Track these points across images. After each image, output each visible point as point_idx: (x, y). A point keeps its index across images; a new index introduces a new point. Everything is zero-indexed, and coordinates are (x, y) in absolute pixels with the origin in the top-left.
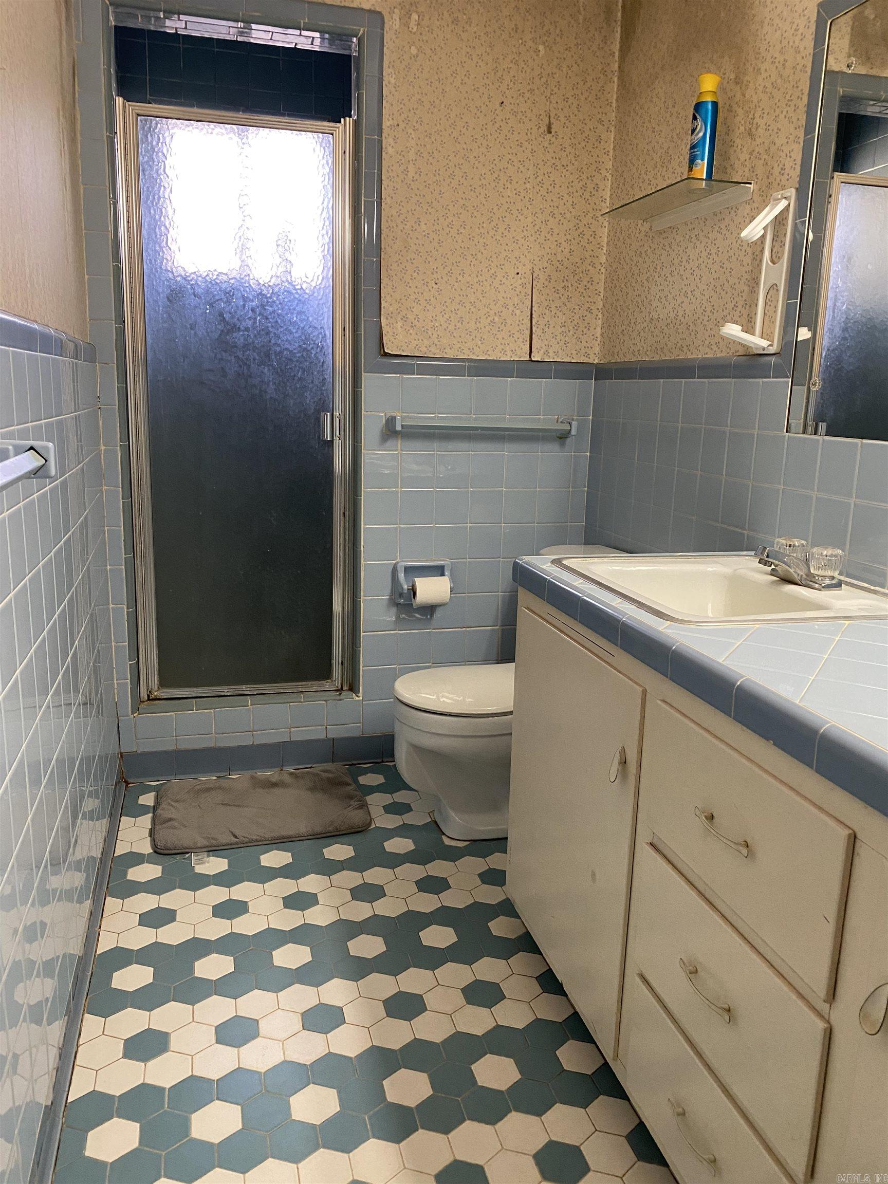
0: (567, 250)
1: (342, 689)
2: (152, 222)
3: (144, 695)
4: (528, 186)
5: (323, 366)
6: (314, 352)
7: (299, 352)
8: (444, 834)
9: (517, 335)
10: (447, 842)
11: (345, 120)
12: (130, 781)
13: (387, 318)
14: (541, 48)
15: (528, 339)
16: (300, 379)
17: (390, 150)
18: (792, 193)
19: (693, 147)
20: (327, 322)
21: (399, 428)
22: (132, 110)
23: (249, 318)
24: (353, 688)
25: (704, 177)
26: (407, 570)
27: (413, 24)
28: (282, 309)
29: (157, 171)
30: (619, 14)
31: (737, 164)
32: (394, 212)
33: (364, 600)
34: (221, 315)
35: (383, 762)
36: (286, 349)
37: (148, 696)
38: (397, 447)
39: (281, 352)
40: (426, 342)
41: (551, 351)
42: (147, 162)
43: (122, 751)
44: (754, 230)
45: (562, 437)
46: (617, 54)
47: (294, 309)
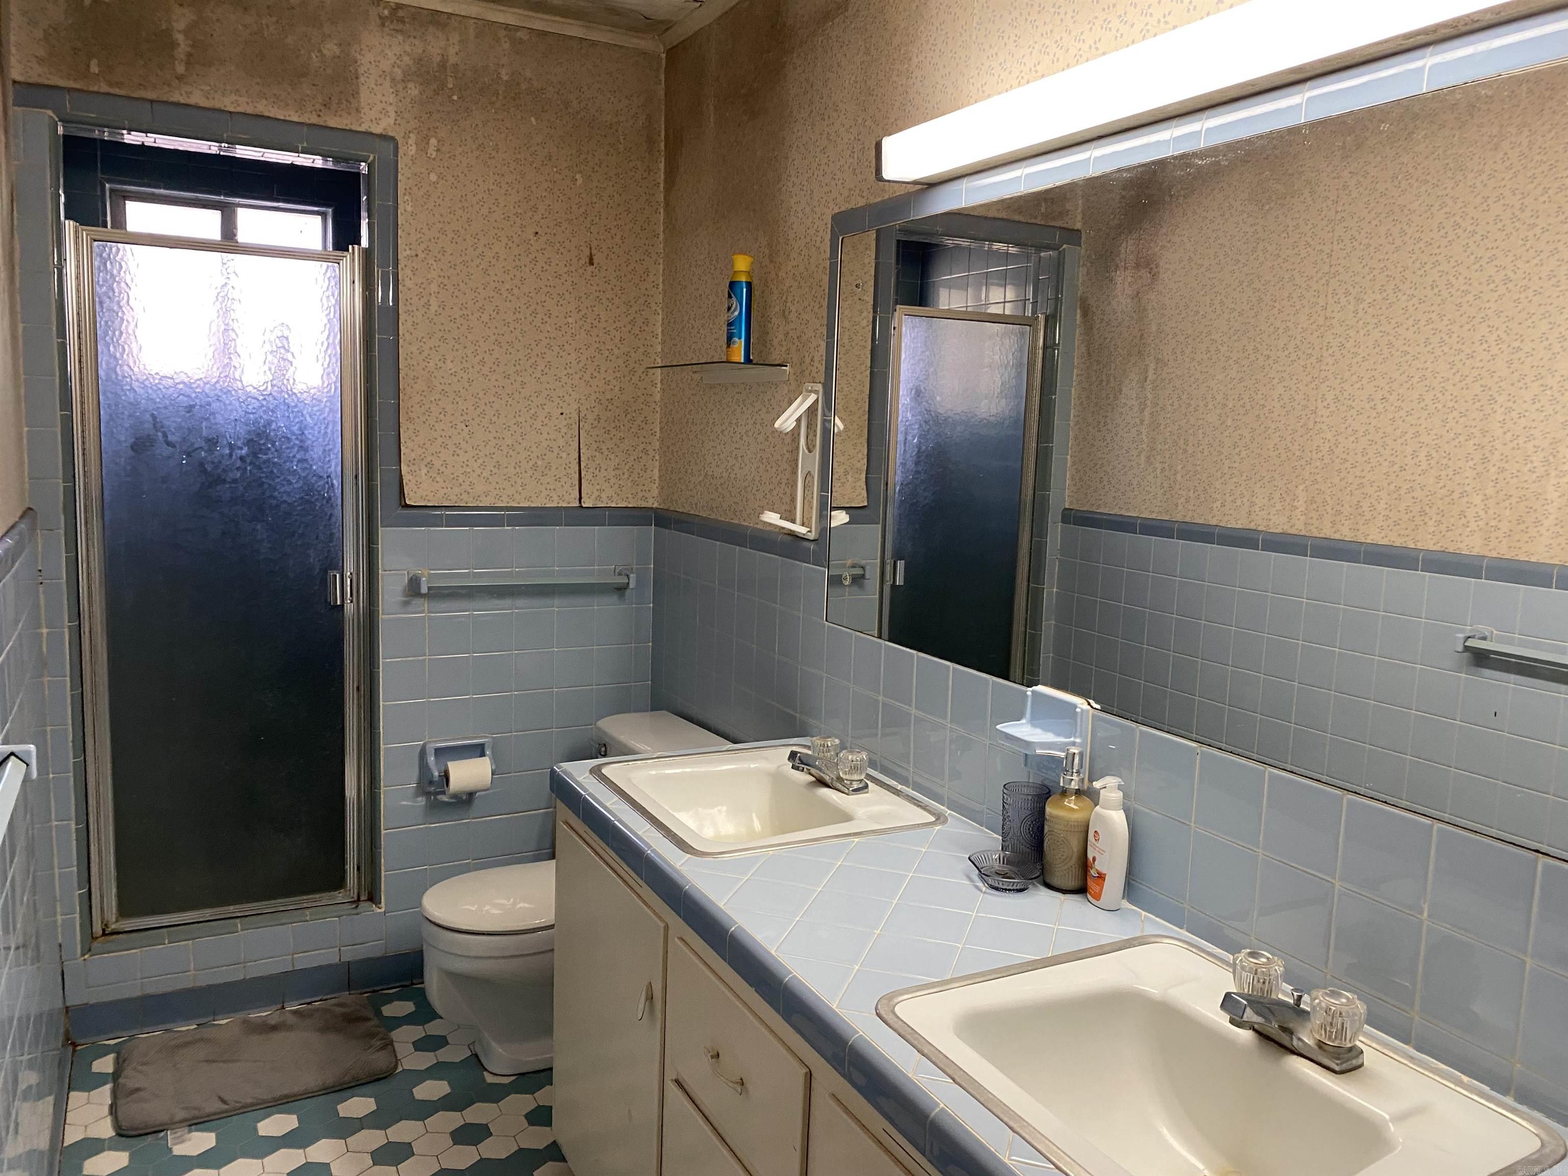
0: (617, 388)
1: (359, 900)
2: (112, 360)
3: (98, 928)
4: (570, 320)
5: (330, 519)
6: (318, 504)
7: (300, 505)
8: (486, 1070)
9: (564, 479)
10: (490, 1079)
11: (353, 248)
12: (78, 1041)
13: (408, 466)
14: (578, 176)
15: (577, 483)
16: (302, 535)
17: (408, 283)
18: (819, 387)
19: (730, 324)
20: (334, 467)
21: (424, 590)
22: (87, 235)
23: (238, 469)
24: (373, 898)
25: (742, 361)
26: (438, 752)
27: (432, 152)
28: (279, 457)
29: (118, 303)
30: (663, 144)
31: (775, 342)
32: (414, 349)
33: (385, 791)
34: (202, 464)
35: (413, 984)
36: (285, 501)
37: (104, 930)
38: (422, 611)
39: (277, 506)
40: (457, 490)
41: (604, 496)
42: (106, 293)
43: (68, 1004)
44: (787, 421)
45: (621, 590)
46: (662, 185)
47: (294, 456)
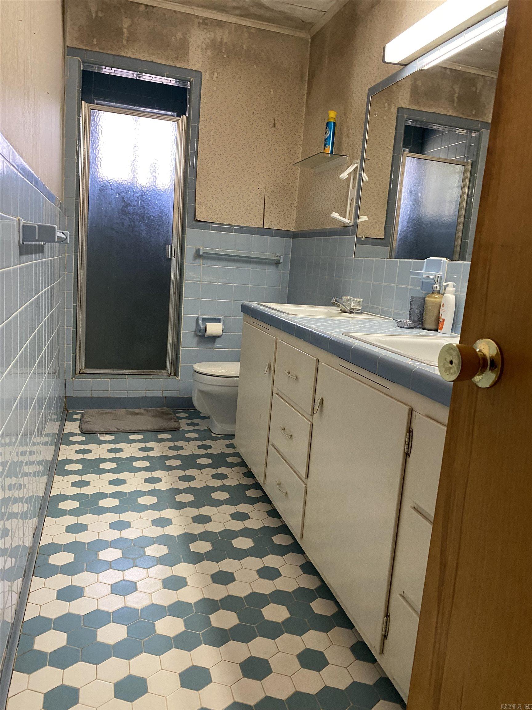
0: (281, 180)
1: (171, 375)
2: (94, 156)
3: (78, 372)
4: (264, 150)
5: (168, 224)
6: (164, 218)
7: (157, 217)
8: (213, 433)
9: (257, 216)
10: (213, 435)
11: (183, 117)
12: (69, 410)
13: (198, 205)
14: (272, 90)
15: (262, 218)
16: (158, 229)
17: (203, 131)
18: (359, 161)
19: (326, 140)
20: (171, 204)
21: (201, 253)
22: (89, 107)
23: (136, 201)
24: (176, 374)
25: (330, 153)
26: (204, 320)
27: (215, 78)
28: (151, 198)
29: (98, 134)
30: (307, 78)
31: (344, 148)
32: (203, 158)
33: (183, 333)
34: (123, 198)
35: (188, 409)
36: (152, 216)
37: (80, 372)
38: (200, 263)
39: (149, 217)
40: (216, 216)
41: (273, 224)
42: (94, 130)
43: (66, 396)
44: (344, 175)
45: (277, 263)
46: (306, 95)
47: (156, 198)
